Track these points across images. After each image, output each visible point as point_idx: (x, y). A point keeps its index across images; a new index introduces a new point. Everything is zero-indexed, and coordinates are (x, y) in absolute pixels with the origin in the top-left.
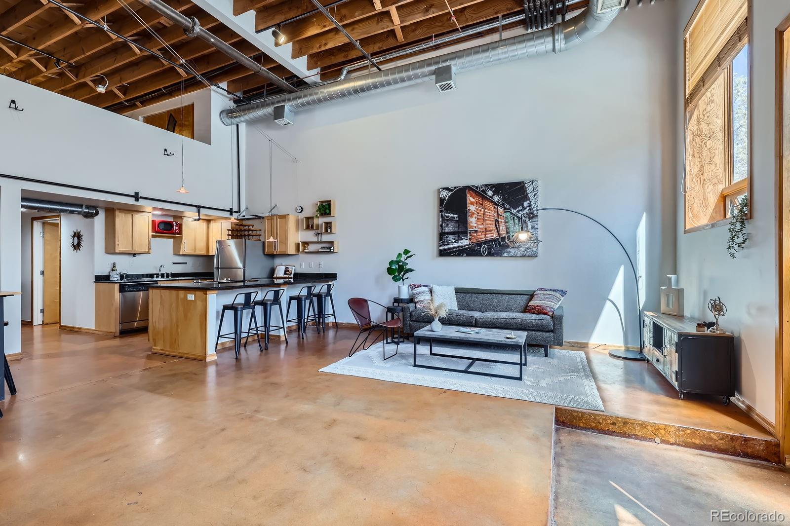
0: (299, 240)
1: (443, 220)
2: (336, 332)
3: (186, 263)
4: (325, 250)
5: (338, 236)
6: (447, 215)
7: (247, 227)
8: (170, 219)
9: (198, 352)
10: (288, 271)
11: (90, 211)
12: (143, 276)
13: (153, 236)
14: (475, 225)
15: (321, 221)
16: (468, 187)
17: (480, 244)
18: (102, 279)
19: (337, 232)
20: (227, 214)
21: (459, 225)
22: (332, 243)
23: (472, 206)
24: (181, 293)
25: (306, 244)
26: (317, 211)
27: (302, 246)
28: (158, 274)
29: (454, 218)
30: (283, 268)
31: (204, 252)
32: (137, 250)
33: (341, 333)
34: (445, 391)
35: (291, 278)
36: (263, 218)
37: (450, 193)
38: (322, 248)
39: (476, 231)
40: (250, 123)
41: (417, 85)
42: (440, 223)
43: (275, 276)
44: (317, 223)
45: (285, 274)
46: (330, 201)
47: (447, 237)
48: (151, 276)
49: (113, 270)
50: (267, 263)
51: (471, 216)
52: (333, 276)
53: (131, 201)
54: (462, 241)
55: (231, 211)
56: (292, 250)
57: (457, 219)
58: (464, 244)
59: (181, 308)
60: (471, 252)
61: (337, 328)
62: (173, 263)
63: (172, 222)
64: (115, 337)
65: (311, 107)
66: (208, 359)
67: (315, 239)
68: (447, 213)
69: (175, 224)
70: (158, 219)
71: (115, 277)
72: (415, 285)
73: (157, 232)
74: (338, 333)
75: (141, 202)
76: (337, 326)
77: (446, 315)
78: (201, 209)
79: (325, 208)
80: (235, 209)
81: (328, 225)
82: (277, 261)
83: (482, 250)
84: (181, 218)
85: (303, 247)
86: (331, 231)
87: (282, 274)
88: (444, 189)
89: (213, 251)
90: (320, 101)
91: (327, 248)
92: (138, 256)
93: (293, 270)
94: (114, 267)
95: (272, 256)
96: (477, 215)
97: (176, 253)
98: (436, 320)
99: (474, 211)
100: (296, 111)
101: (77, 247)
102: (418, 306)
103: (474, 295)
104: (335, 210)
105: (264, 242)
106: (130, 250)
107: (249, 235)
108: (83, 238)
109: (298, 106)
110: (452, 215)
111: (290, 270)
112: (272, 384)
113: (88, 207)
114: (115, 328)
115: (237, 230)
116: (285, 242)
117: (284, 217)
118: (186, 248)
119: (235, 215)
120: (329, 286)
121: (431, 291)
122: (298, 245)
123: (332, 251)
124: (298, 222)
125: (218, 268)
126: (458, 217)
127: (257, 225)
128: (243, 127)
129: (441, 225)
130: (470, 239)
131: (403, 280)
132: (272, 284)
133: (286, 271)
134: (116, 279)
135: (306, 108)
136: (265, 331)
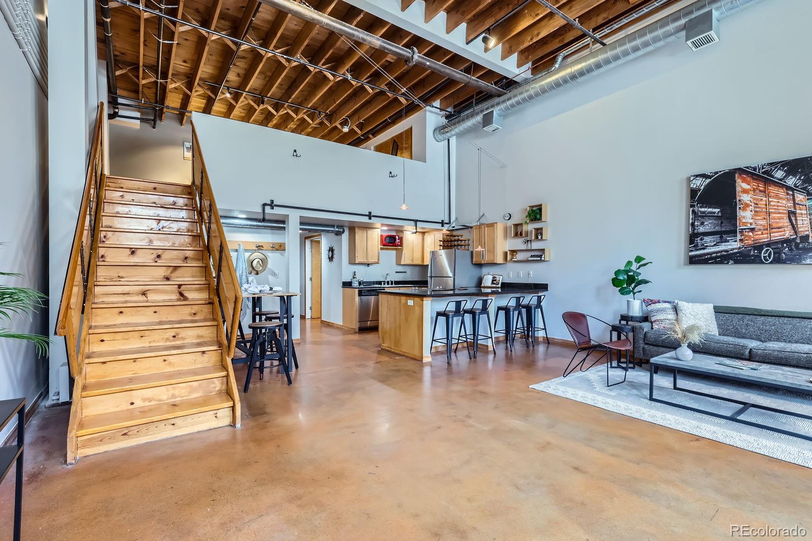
0: (507, 249)
1: (695, 217)
2: (548, 348)
3: (406, 272)
4: (535, 259)
5: (551, 243)
6: (703, 210)
7: (456, 238)
8: (394, 234)
9: (416, 353)
10: (495, 280)
11: (339, 230)
12: (374, 283)
13: (381, 249)
14: (751, 221)
15: (531, 227)
16: (740, 169)
17: (759, 248)
18: (348, 285)
19: (548, 239)
20: (439, 226)
21: (722, 223)
22: (543, 250)
23: (745, 195)
24: (403, 299)
25: (513, 252)
26: (526, 217)
27: (510, 254)
28: (385, 281)
29: (715, 213)
30: (490, 278)
31: (419, 262)
32: (370, 261)
33: (552, 349)
34: (698, 438)
35: (498, 288)
36: (471, 227)
37: (708, 181)
38: (532, 256)
39: (752, 230)
40: (459, 135)
41: (658, 49)
42: (691, 221)
43: (483, 285)
44: (527, 230)
45: (493, 283)
46: (541, 205)
47: (701, 239)
48: (380, 283)
49: (354, 278)
50: (475, 272)
51: (744, 209)
52: (544, 287)
53: (365, 220)
54: (727, 244)
55: (442, 223)
56: (499, 259)
57: (720, 215)
58: (730, 247)
59: (403, 312)
60: (742, 258)
61: (549, 343)
62: (396, 272)
63: (395, 236)
64: (356, 333)
65: (521, 106)
66: (425, 360)
67: (524, 247)
68: (701, 207)
69: (397, 237)
70: (385, 234)
71: (356, 284)
72: (651, 301)
73: (384, 245)
74: (550, 349)
75: (373, 220)
76: (548, 341)
77: (700, 341)
78: (418, 223)
79: (535, 214)
80: (446, 221)
81: (539, 232)
82: (485, 270)
83: (762, 255)
84: (402, 231)
85: (511, 256)
86: (542, 238)
87: (489, 283)
88: (697, 176)
89: (427, 261)
90: (531, 97)
91: (538, 256)
92: (371, 266)
93: (500, 279)
94: (355, 275)
95: (480, 265)
96: (755, 207)
97: (398, 263)
98: (684, 346)
99: (748, 202)
100: (504, 115)
101: (331, 259)
102: (655, 326)
103: (747, 317)
104: (547, 214)
105: (472, 252)
106: (365, 261)
107: (458, 245)
108: (335, 252)
109: (507, 109)
110: (710, 210)
111: (498, 279)
112: (481, 392)
113: (338, 227)
114: (355, 325)
115: (448, 241)
116: (492, 251)
117: (492, 225)
118: (406, 260)
119: (446, 226)
120: (539, 297)
121: (676, 309)
122: (506, 254)
123: (543, 259)
124: (506, 230)
125: (431, 277)
126: (721, 211)
127: (465, 235)
128: (453, 141)
129: (693, 224)
130: (741, 240)
131: (634, 294)
132: (480, 294)
133: (494, 280)
134: (356, 285)
135: (515, 109)
136: (474, 340)
